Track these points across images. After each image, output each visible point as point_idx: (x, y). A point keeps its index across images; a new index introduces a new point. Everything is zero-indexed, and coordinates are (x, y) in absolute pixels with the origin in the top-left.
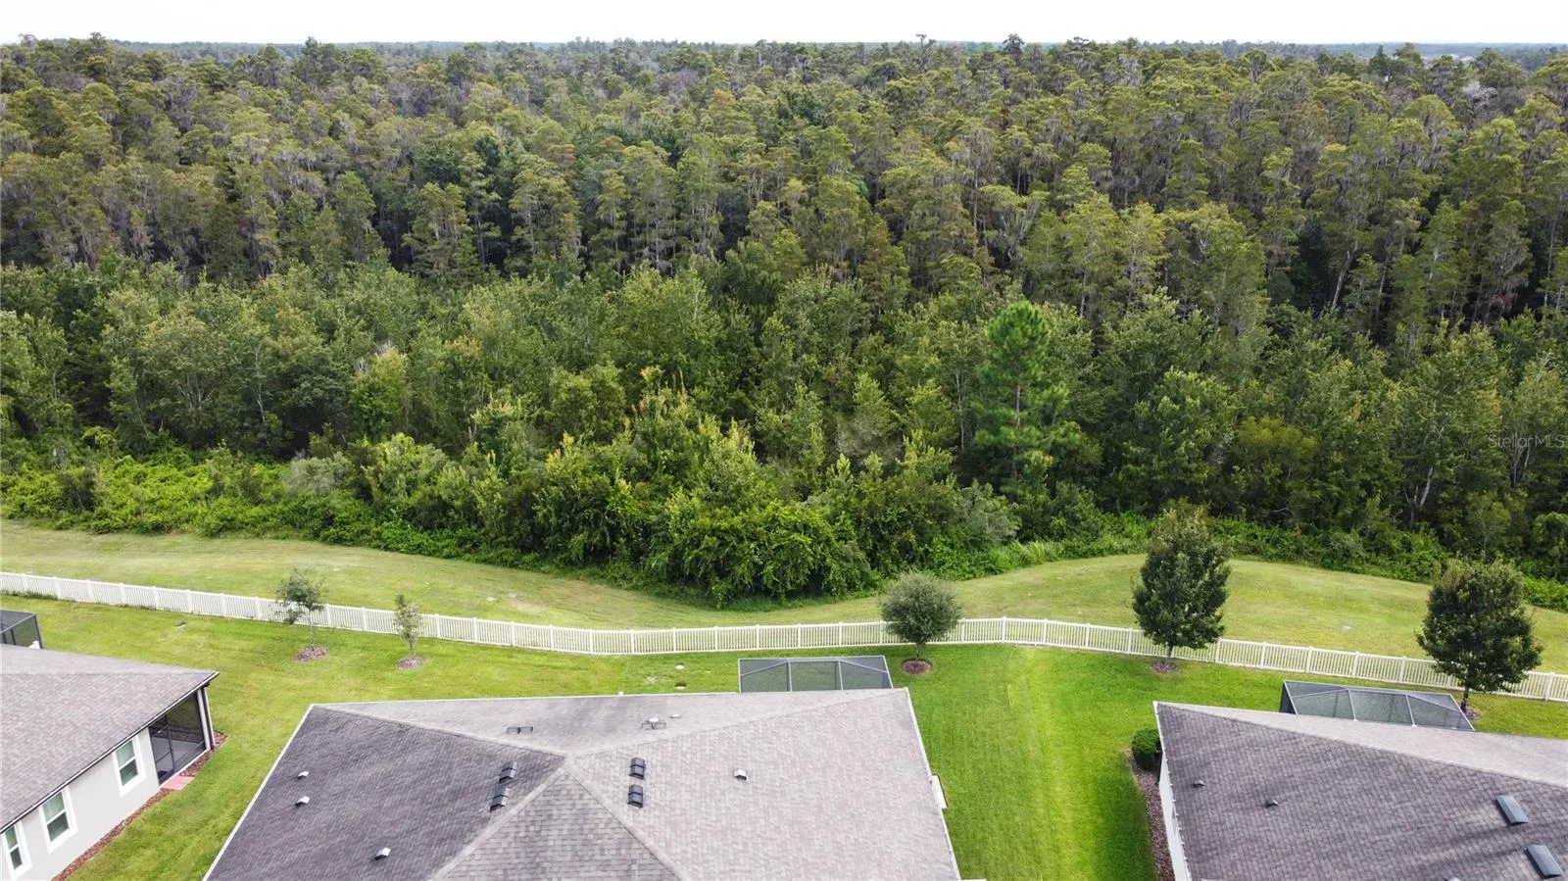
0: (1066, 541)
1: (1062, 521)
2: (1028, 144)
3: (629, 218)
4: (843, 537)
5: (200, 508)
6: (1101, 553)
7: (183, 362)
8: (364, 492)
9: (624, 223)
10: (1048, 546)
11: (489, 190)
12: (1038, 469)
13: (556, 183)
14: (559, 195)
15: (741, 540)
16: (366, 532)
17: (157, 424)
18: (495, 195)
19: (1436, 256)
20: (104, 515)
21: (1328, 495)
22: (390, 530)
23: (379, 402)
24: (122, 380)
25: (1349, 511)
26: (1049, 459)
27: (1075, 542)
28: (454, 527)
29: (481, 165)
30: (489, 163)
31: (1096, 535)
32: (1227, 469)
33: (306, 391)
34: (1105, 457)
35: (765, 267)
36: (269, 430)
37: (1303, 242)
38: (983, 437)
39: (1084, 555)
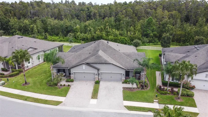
0: (154, 43)
1: (154, 41)
2: (153, 6)
3: (104, 15)
4: (128, 40)
5: (58, 39)
6: (158, 45)
7: (56, 26)
8: (76, 38)
9: (104, 16)
10: (152, 44)
11: (88, 13)
12: (151, 36)
13: (96, 11)
14: (96, 13)
15: (117, 40)
16: (76, 41)
17: (53, 33)
18: (89, 14)
19: (202, 15)
20: (48, 39)
21: (186, 39)
22: (78, 41)
23: (77, 30)
24: (49, 28)
25: (188, 41)
26: (153, 35)
27: (155, 43)
28: (85, 41)
29: (87, 10)
30: (88, 10)
31: (158, 43)
32: (174, 37)
33: (69, 29)
34: (159, 35)
35: (120, 18)
36: (65, 33)
37: (186, 16)
38: (145, 33)
39: (156, 45)
